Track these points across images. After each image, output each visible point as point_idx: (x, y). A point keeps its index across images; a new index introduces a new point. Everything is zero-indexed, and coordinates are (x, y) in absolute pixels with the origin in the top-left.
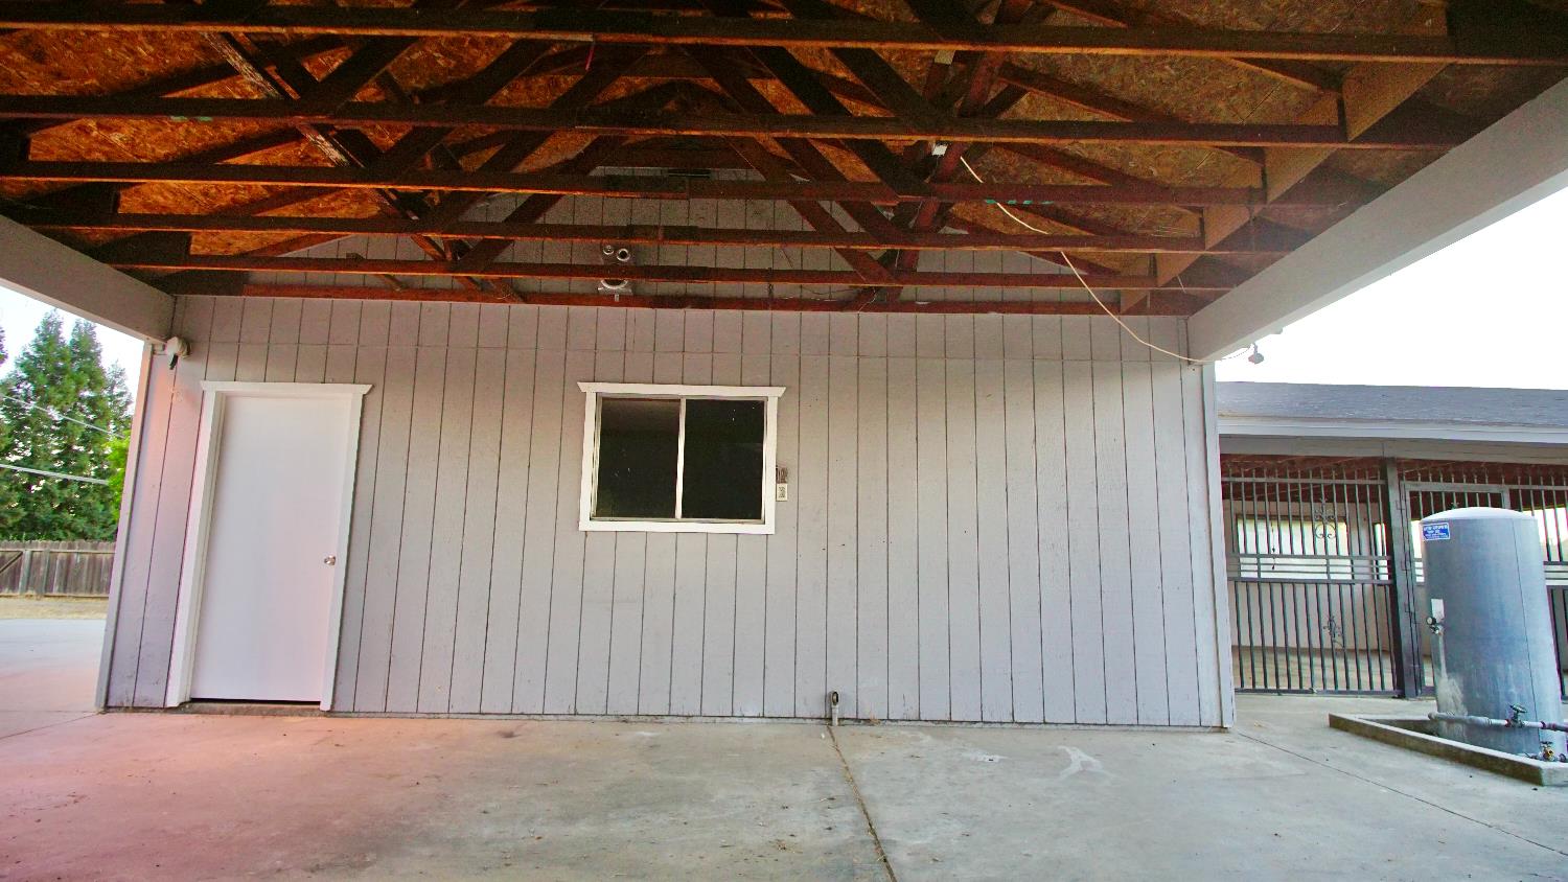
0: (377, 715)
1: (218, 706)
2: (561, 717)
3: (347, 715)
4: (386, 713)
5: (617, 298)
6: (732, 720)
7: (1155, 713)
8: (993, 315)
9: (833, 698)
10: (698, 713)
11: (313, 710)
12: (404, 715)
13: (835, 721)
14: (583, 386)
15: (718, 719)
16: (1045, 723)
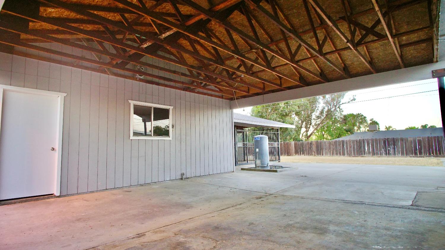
0: (74, 195)
1: (13, 201)
2: (127, 187)
3: (65, 196)
4: (78, 194)
5: (138, 79)
6: (164, 182)
7: (222, 171)
8: (206, 96)
9: (182, 174)
10: (158, 181)
11: (52, 196)
12: (83, 193)
13: (183, 179)
14: (130, 101)
15: (161, 182)
16: (209, 175)
